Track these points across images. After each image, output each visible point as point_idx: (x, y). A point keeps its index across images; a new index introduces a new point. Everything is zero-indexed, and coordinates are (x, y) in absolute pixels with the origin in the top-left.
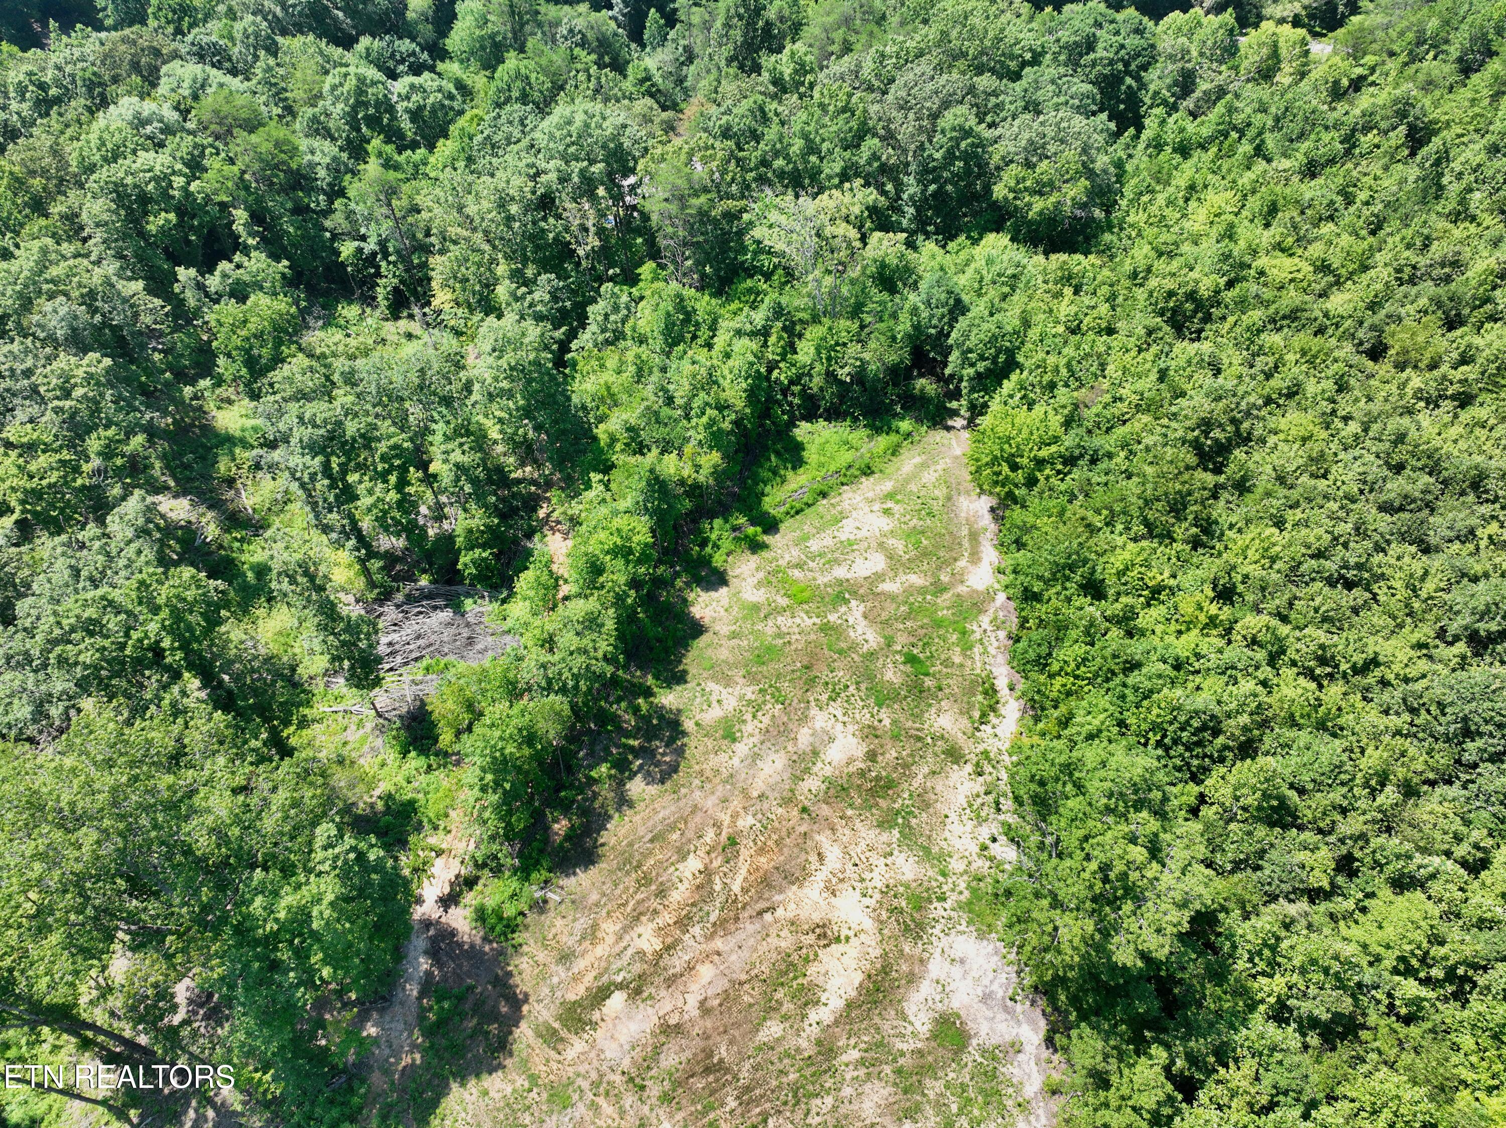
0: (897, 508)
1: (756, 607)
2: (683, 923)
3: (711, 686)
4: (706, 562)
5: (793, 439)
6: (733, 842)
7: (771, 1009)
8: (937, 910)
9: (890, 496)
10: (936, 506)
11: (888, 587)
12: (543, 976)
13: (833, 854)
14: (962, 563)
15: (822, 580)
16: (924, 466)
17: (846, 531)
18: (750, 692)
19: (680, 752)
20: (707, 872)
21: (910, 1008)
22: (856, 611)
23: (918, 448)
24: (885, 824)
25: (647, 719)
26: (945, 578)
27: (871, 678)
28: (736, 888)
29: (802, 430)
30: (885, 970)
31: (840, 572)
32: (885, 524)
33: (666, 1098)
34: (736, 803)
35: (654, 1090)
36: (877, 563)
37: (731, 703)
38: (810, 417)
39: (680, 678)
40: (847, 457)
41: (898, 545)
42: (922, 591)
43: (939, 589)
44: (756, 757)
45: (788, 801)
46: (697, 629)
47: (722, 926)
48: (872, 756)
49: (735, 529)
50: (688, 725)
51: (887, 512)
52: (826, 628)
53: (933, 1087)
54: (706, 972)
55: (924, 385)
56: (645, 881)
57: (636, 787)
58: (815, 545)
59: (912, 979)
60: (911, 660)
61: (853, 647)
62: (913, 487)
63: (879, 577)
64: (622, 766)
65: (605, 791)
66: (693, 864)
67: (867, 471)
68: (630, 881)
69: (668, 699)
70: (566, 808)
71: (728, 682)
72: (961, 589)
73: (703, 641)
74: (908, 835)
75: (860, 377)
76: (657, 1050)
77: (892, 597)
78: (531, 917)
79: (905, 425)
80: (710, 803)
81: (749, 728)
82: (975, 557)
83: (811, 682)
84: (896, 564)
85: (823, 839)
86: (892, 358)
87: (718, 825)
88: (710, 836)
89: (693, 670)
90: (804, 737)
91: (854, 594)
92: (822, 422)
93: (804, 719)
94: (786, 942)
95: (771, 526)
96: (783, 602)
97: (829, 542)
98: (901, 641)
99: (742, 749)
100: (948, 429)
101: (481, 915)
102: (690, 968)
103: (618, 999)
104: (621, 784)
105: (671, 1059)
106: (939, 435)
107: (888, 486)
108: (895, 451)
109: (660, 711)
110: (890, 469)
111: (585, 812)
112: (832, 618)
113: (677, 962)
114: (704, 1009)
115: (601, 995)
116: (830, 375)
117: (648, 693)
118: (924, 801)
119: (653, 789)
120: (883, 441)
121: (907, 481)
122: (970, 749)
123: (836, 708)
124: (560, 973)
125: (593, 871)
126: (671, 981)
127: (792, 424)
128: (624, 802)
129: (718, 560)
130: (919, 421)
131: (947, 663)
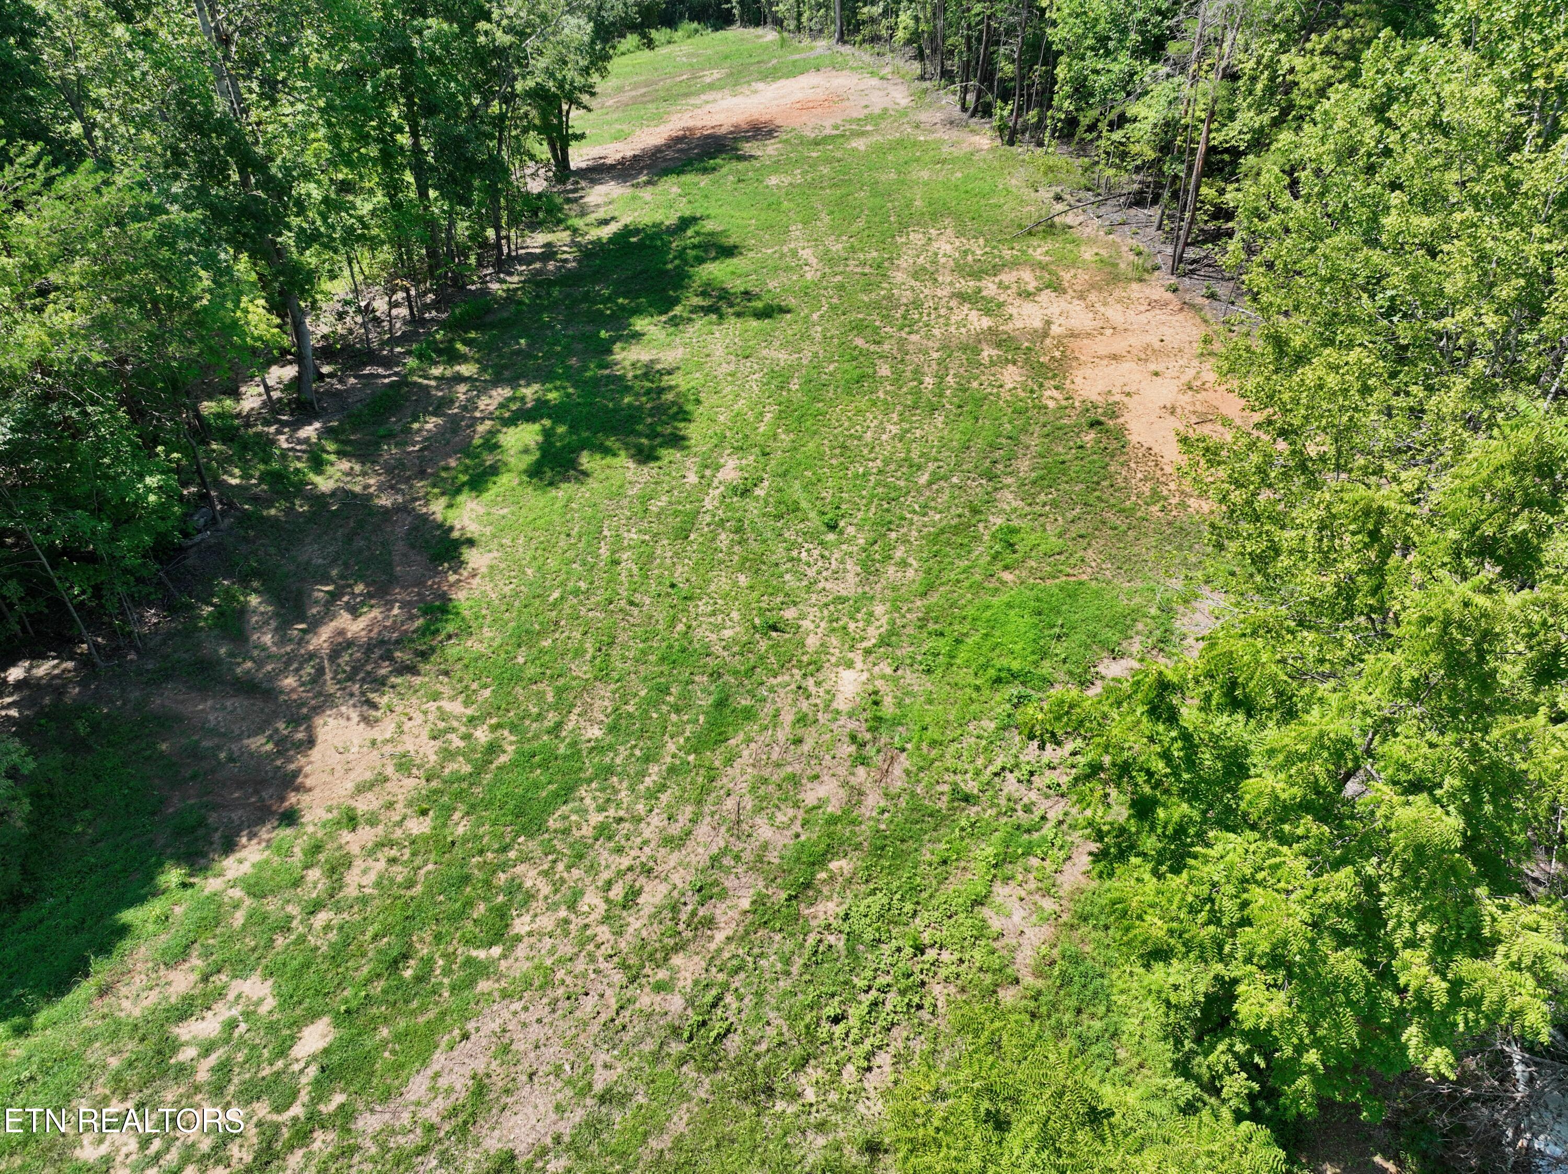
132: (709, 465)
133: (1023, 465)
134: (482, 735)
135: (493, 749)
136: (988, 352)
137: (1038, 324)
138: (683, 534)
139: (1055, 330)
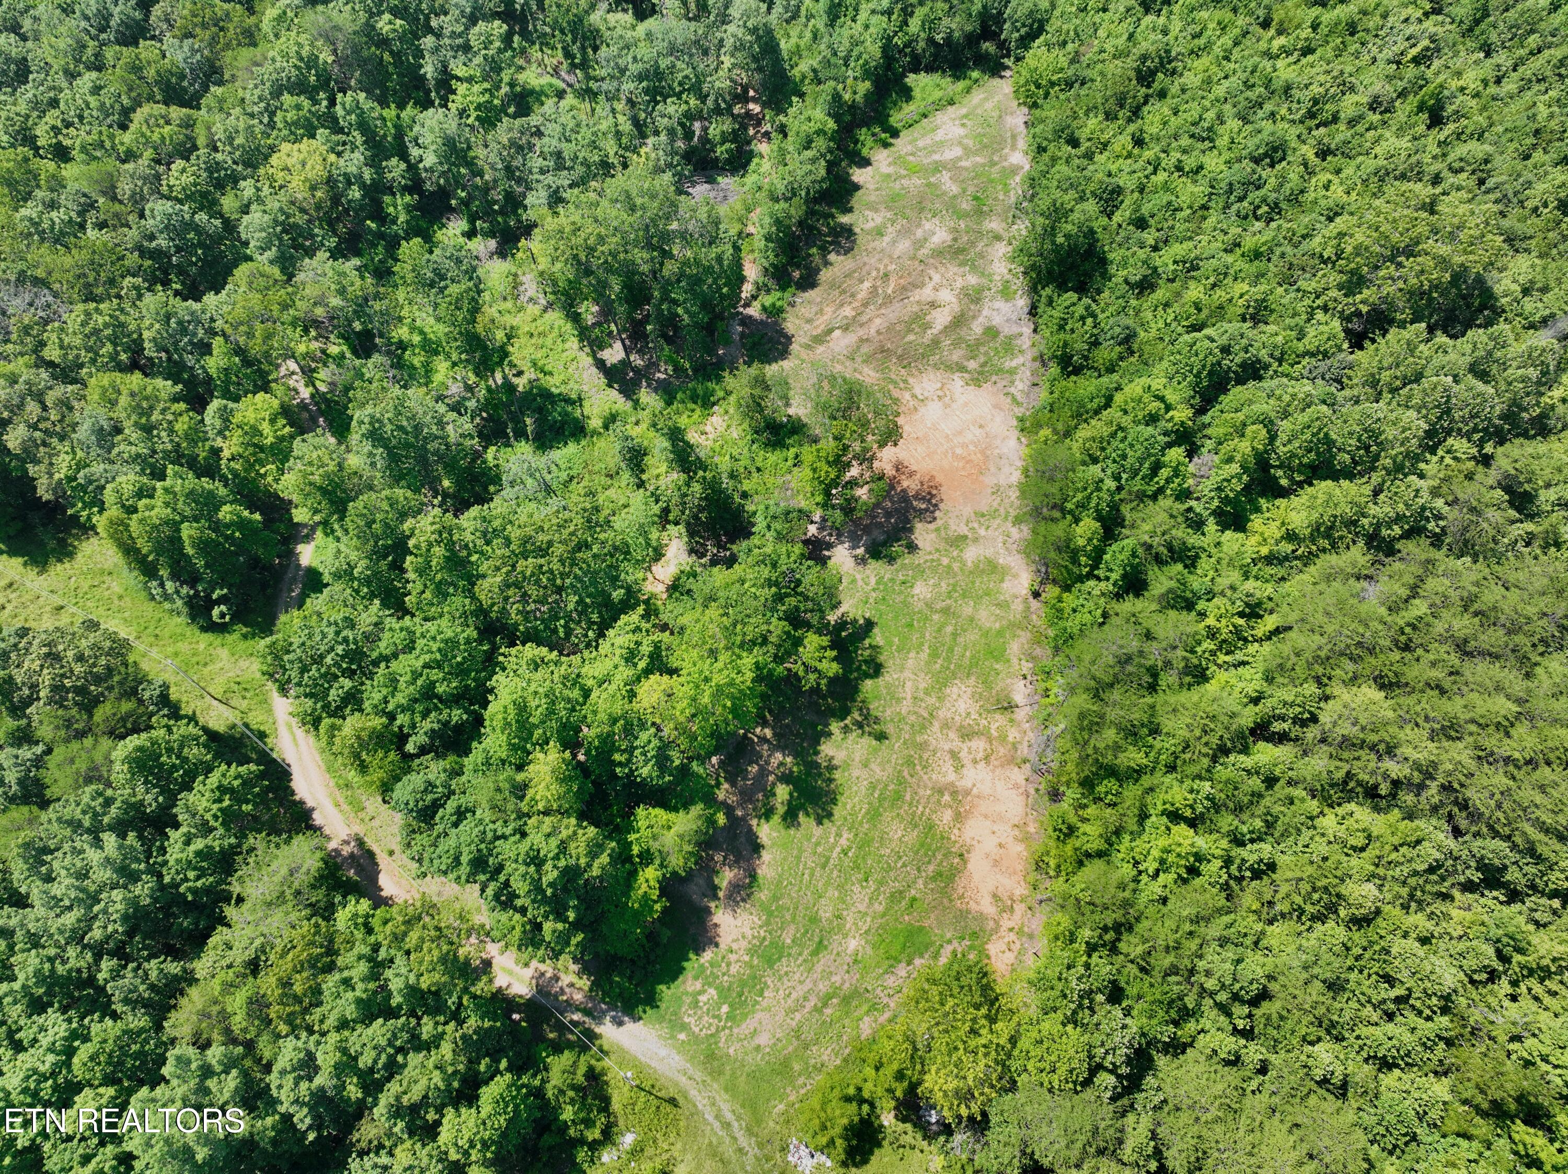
0: (969, 123)
1: (889, 176)
2: (865, 305)
3: (867, 213)
4: (858, 153)
5: (905, 85)
6: (886, 275)
7: (910, 331)
8: (987, 293)
9: (965, 116)
10: (992, 121)
11: (964, 164)
12: (799, 328)
13: (937, 278)
14: (1006, 151)
15: (925, 161)
16: (986, 99)
17: (940, 135)
18: (889, 215)
19: (854, 241)
20: (875, 288)
21: (974, 326)
22: (945, 176)
23: (982, 90)
24: (962, 264)
25: (834, 229)
26: (996, 158)
27: (954, 207)
28: (889, 291)
29: (911, 79)
30: (962, 315)
31: (936, 157)
32: (962, 131)
33: (865, 361)
34: (886, 261)
35: (859, 360)
36: (958, 151)
37: (879, 220)
38: (916, 71)
39: (850, 210)
40: (938, 94)
41: (970, 143)
42: (984, 165)
43: (993, 164)
44: (894, 242)
45: (913, 258)
46: (857, 187)
47: (883, 305)
48: (955, 240)
49: (874, 135)
50: (857, 230)
51: (963, 125)
52: (929, 185)
53: (982, 349)
54: (878, 321)
55: (988, 46)
56: (844, 292)
57: (832, 257)
58: (920, 144)
59: (974, 317)
60: (976, 198)
61: (944, 193)
62: (979, 111)
63: (959, 159)
64: (824, 251)
65: (817, 260)
66: (867, 285)
67: (951, 103)
68: (837, 292)
69: (845, 219)
70: (798, 266)
71: (877, 210)
72: (1005, 164)
73: (860, 193)
74: (974, 268)
75: (948, 39)
76: (858, 347)
77: (966, 169)
78: (789, 309)
79: (975, 74)
80: (873, 261)
81: (890, 230)
82: (1014, 147)
83: (921, 210)
84: (968, 152)
85: (932, 272)
86: (969, 28)
87: (878, 270)
88: (874, 274)
89: (856, 206)
90: (919, 233)
91: (945, 168)
92: (923, 74)
93: (919, 225)
94: (916, 308)
95: (895, 134)
96: (904, 172)
97: (929, 141)
98: (971, 190)
99: (887, 239)
100: (1002, 77)
101: (764, 308)
102: (870, 320)
103: (837, 333)
104: (825, 256)
105: (865, 349)
106: (996, 81)
107: (964, 111)
108: (968, 90)
109: (841, 225)
110: (965, 101)
111: (807, 267)
112: (932, 180)
113: (864, 318)
114: (879, 332)
115: (830, 331)
116: (931, 41)
117: (833, 217)
118: (981, 255)
119: (842, 258)
120: (961, 85)
121: (976, 108)
122: (1006, 235)
123: (936, 221)
124: (807, 327)
125: (816, 290)
126: (861, 325)
127: (904, 75)
128: (827, 263)
129: (865, 152)
130: (984, 72)
131: (996, 199)
132: (839, 835)
133: (931, 868)
134: (762, 933)
135: (764, 938)
136: (947, 797)
137: (970, 785)
138: (824, 867)
139: (975, 791)
